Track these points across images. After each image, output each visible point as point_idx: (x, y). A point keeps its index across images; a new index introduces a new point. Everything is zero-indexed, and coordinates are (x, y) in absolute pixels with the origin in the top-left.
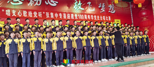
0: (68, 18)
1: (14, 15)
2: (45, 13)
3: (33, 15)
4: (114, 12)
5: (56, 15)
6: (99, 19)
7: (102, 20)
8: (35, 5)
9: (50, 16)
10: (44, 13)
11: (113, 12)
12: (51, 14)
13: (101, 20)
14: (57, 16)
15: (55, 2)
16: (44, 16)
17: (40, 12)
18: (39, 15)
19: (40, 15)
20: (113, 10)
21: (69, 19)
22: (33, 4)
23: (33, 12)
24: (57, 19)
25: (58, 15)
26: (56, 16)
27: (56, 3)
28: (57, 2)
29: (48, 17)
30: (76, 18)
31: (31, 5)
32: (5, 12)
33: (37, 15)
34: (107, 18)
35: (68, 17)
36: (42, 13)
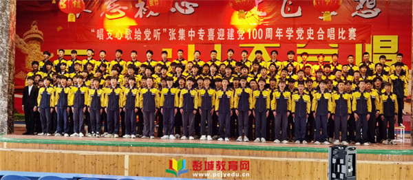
0: (219, 38)
1: (110, 37)
2: (168, 31)
3: (143, 36)
4: (374, 14)
5: (192, 33)
6: (312, 36)
7: (322, 39)
8: (148, 16)
9: (177, 35)
10: (165, 30)
11: (371, 13)
12: (179, 32)
13: (319, 39)
14: (194, 35)
15: (190, 6)
16: (165, 36)
17: (156, 29)
18: (155, 36)
19: (157, 35)
20: (372, 9)
21: (222, 40)
22: (144, 13)
23: (142, 31)
24: (192, 43)
25: (196, 33)
26: (192, 35)
27: (194, 7)
28: (196, 5)
29: (172, 38)
30: (241, 37)
31: (141, 16)
32: (96, 33)
33: (151, 36)
34: (343, 32)
35: (219, 35)
36: (161, 31)
